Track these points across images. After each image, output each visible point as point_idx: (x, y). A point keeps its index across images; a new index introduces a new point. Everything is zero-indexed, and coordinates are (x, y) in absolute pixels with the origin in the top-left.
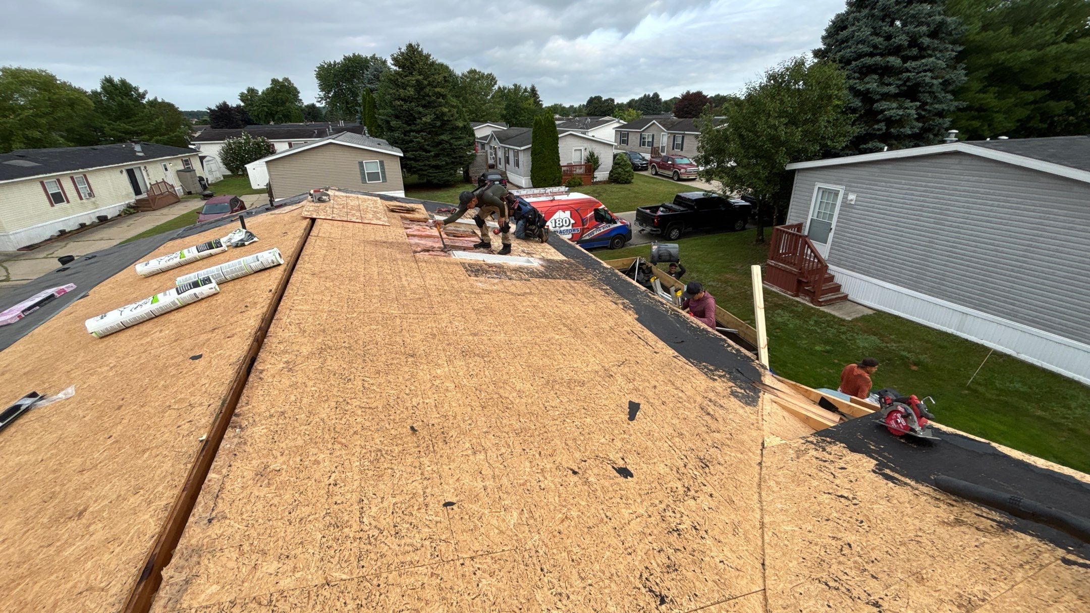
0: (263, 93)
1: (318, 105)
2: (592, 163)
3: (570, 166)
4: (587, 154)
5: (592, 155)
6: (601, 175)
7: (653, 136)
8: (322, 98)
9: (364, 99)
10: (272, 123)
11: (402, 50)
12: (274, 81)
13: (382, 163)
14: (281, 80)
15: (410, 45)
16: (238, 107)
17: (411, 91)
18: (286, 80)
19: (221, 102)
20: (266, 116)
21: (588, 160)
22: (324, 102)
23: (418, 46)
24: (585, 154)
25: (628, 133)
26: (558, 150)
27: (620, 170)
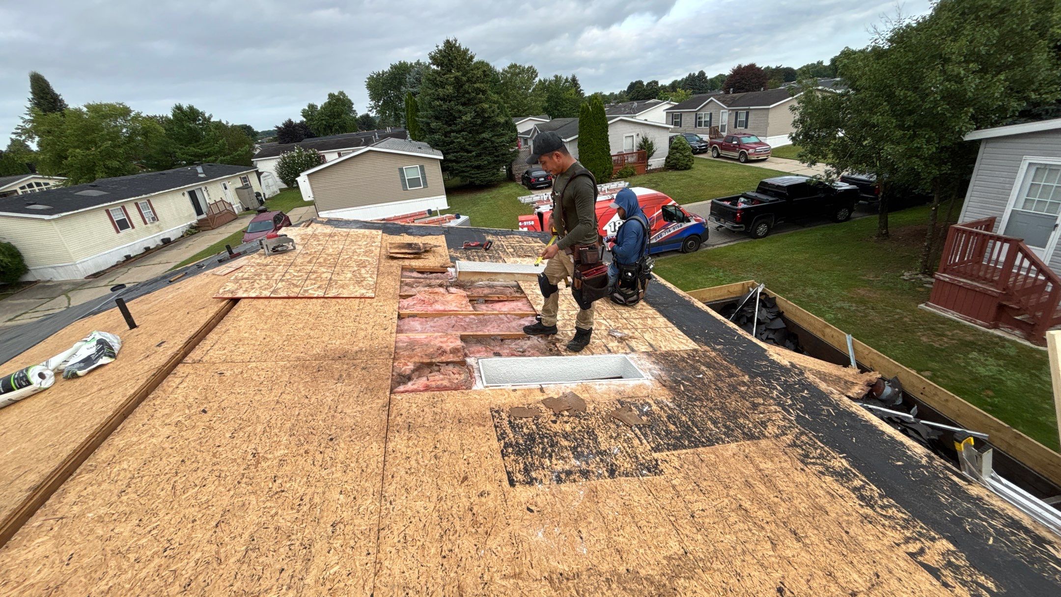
2: (646, 149)
3: (621, 155)
4: (640, 139)
5: (645, 140)
6: (656, 161)
7: (711, 114)
8: (373, 108)
9: (407, 103)
11: (440, 48)
13: (422, 168)
15: (448, 41)
17: (450, 90)
18: (341, 93)
21: (641, 147)
22: (375, 111)
23: (456, 41)
24: (637, 141)
25: (681, 115)
26: (608, 139)
27: (678, 155)
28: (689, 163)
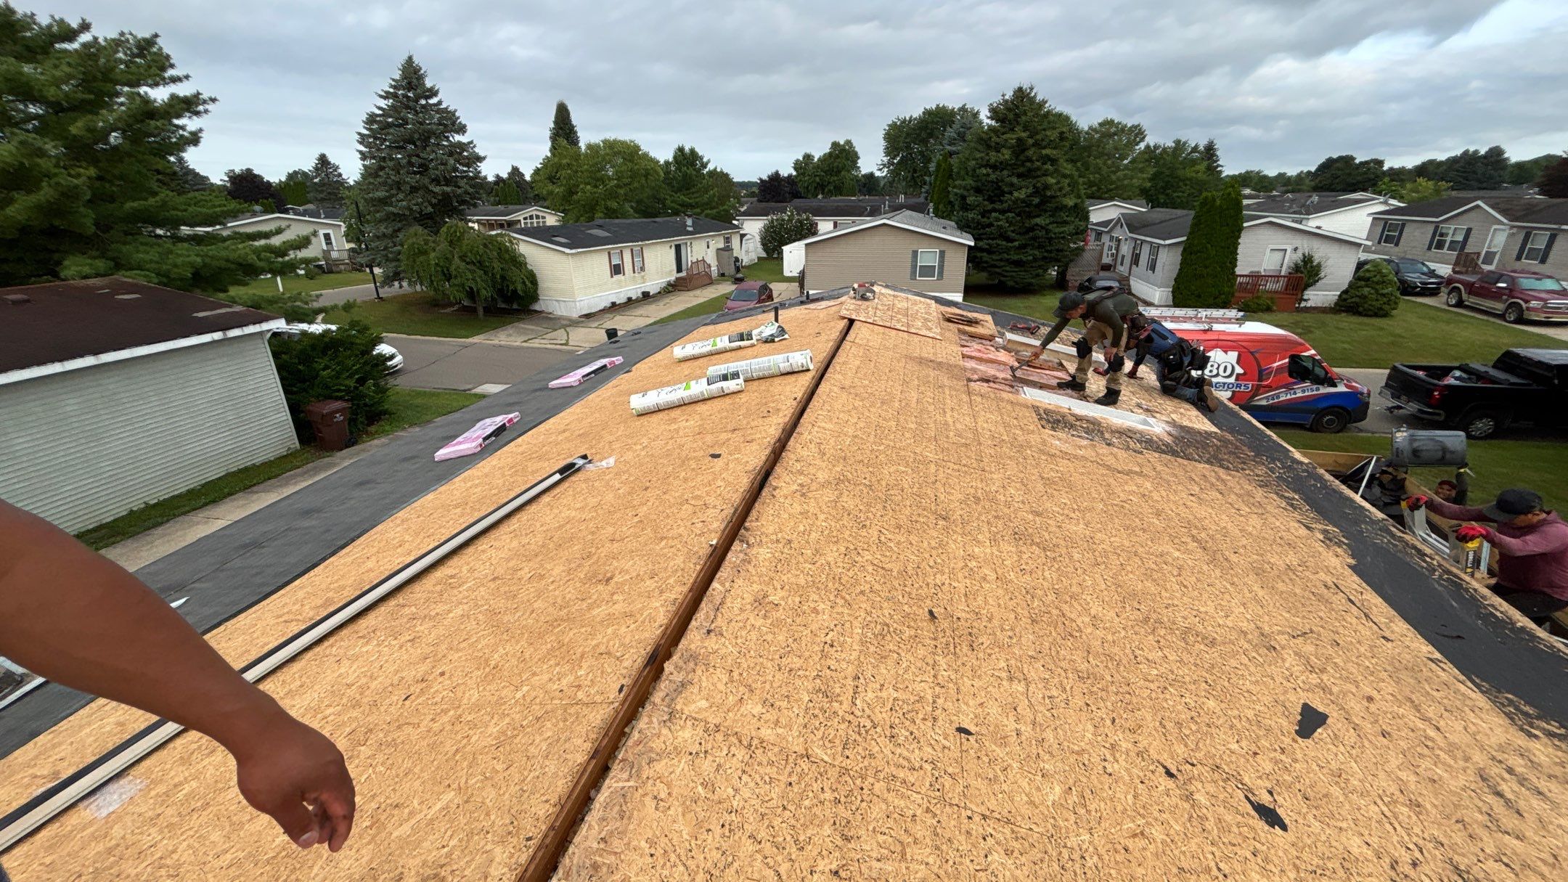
0: (819, 159)
1: (878, 174)
2: (1306, 273)
3: (1256, 276)
4: (1298, 257)
5: (1307, 260)
6: (1317, 296)
7: (1469, 231)
8: (884, 165)
9: (939, 166)
10: (820, 197)
11: (1007, 97)
12: (835, 145)
13: (942, 253)
14: (842, 143)
15: (1020, 89)
16: (790, 176)
17: (1006, 154)
18: (849, 142)
19: (774, 171)
20: (816, 188)
21: (1297, 268)
22: (886, 170)
23: (1032, 89)
24: (1292, 258)
25: (1403, 225)
26: (1237, 249)
27: (1366, 291)
28: (1386, 307)
